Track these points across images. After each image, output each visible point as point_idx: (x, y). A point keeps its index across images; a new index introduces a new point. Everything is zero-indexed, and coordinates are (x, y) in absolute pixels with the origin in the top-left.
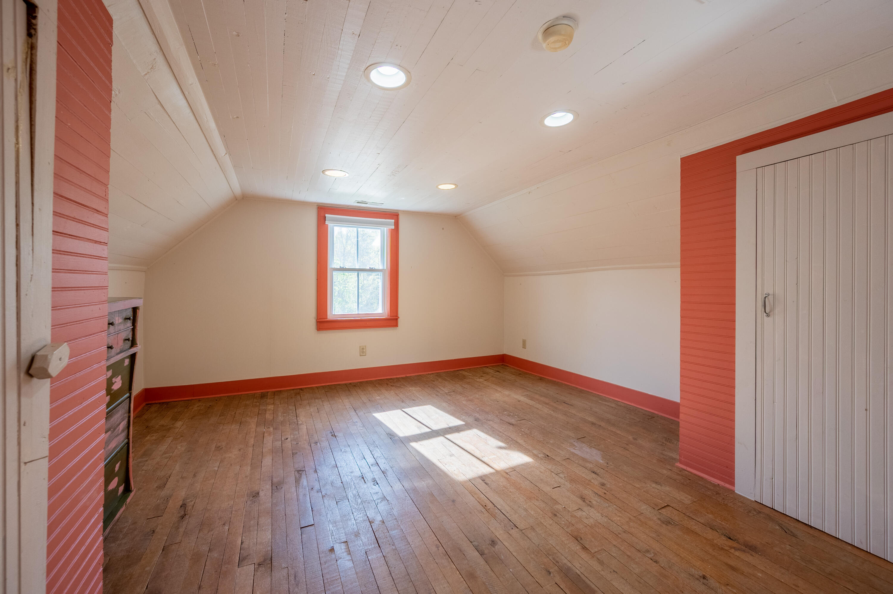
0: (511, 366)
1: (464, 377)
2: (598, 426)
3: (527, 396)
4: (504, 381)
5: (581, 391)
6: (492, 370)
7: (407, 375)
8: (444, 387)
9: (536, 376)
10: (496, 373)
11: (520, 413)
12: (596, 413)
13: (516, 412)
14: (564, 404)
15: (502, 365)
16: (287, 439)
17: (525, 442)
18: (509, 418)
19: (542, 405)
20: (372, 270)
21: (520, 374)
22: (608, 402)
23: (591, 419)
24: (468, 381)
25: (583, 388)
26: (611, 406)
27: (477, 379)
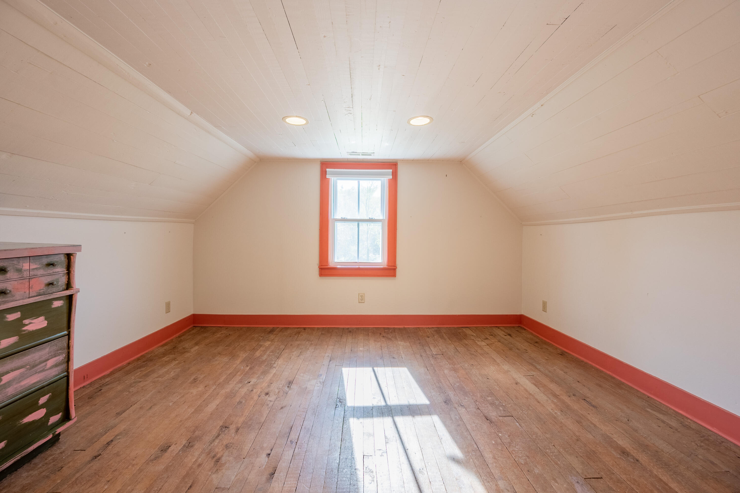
0: (528, 330)
1: (466, 336)
2: (632, 460)
3: (532, 379)
4: (511, 349)
5: (619, 385)
6: (503, 333)
7: (406, 327)
8: (435, 347)
9: (557, 348)
10: (506, 337)
11: (510, 403)
12: (636, 431)
13: (505, 401)
14: (583, 401)
15: (519, 326)
16: (249, 382)
17: (495, 458)
18: (490, 408)
19: (548, 397)
20: (371, 220)
21: (536, 342)
22: (664, 414)
23: (623, 443)
24: (467, 342)
25: (623, 380)
26: (668, 424)
27: (479, 341)
